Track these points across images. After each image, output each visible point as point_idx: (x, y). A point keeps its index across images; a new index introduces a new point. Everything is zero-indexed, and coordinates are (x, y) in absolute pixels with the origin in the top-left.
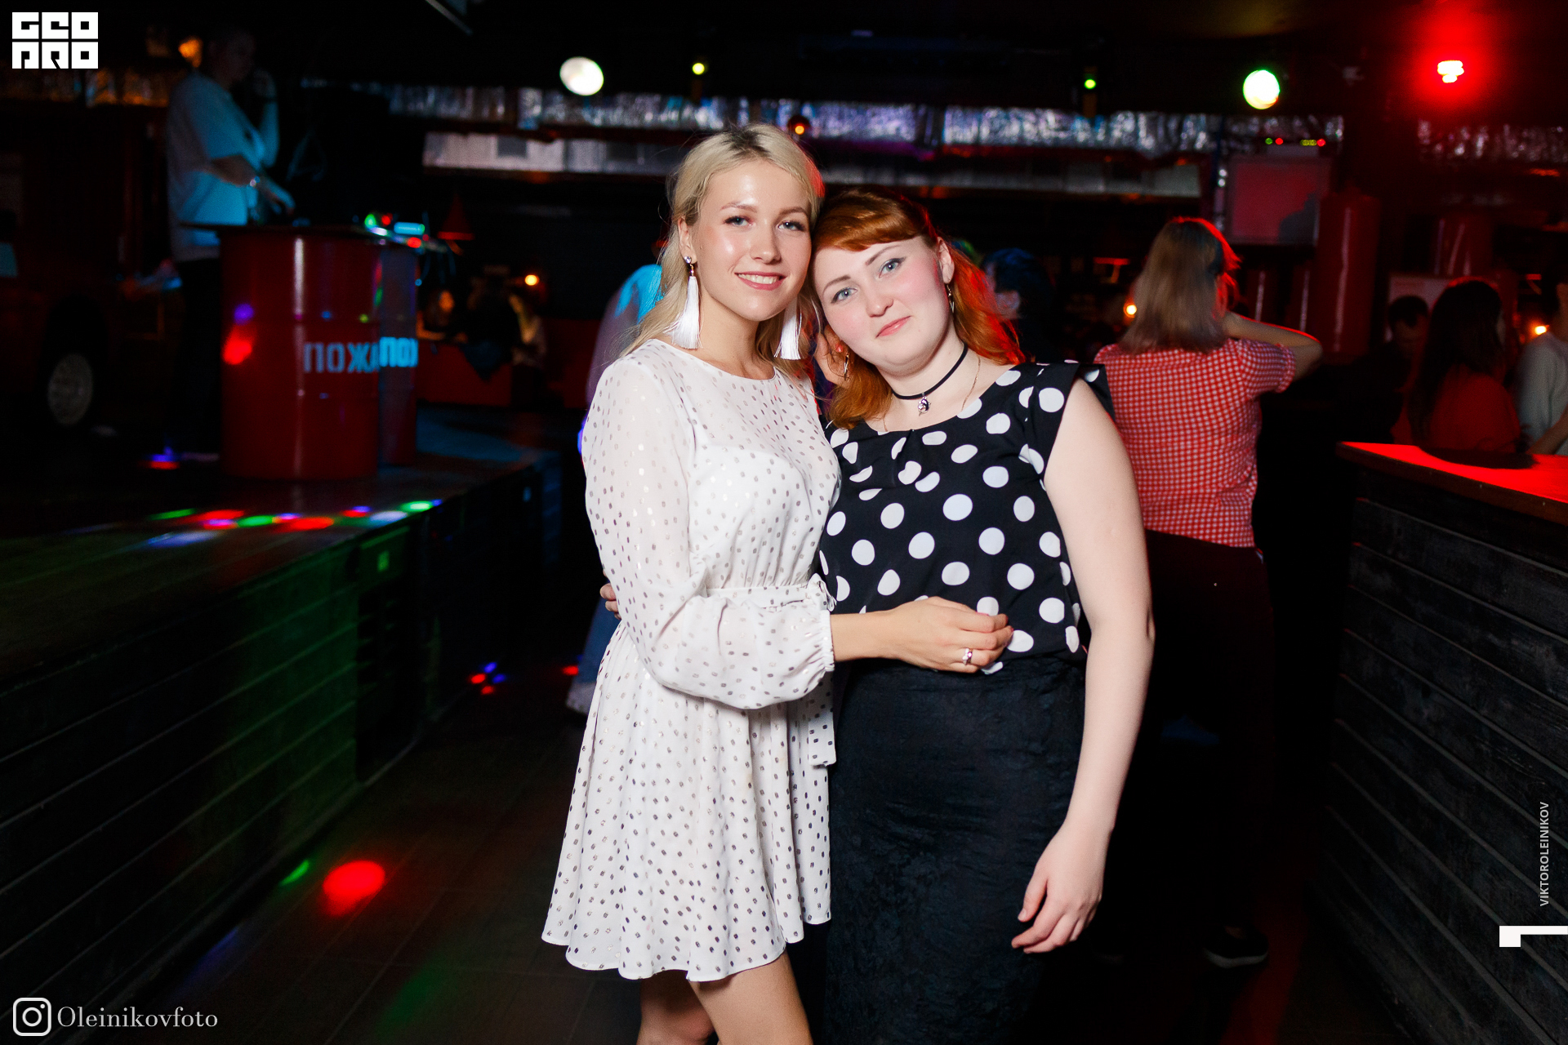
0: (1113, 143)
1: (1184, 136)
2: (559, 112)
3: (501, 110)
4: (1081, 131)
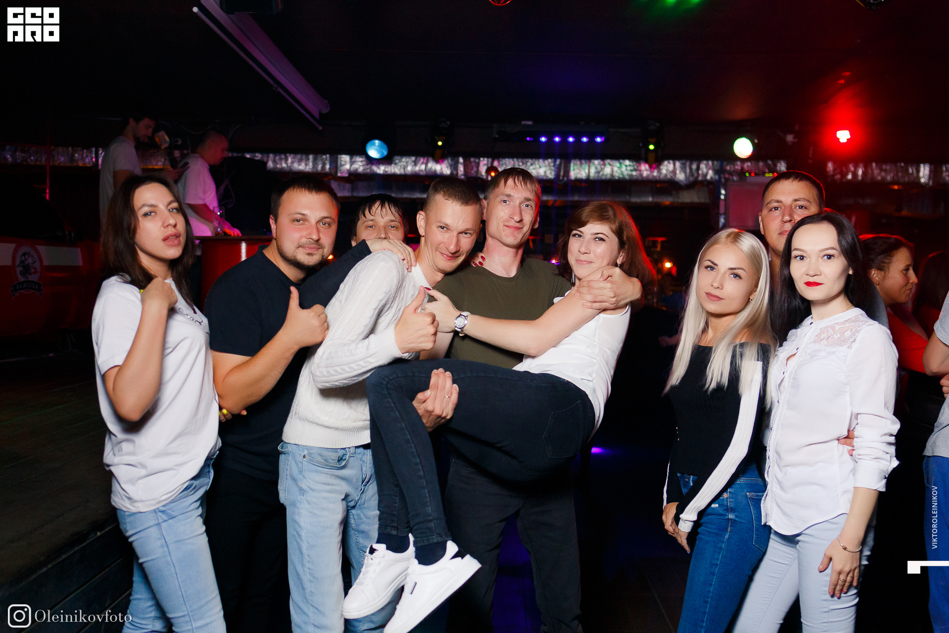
0: (662, 177)
1: (700, 172)
2: (359, 167)
3: (328, 166)
4: (645, 170)
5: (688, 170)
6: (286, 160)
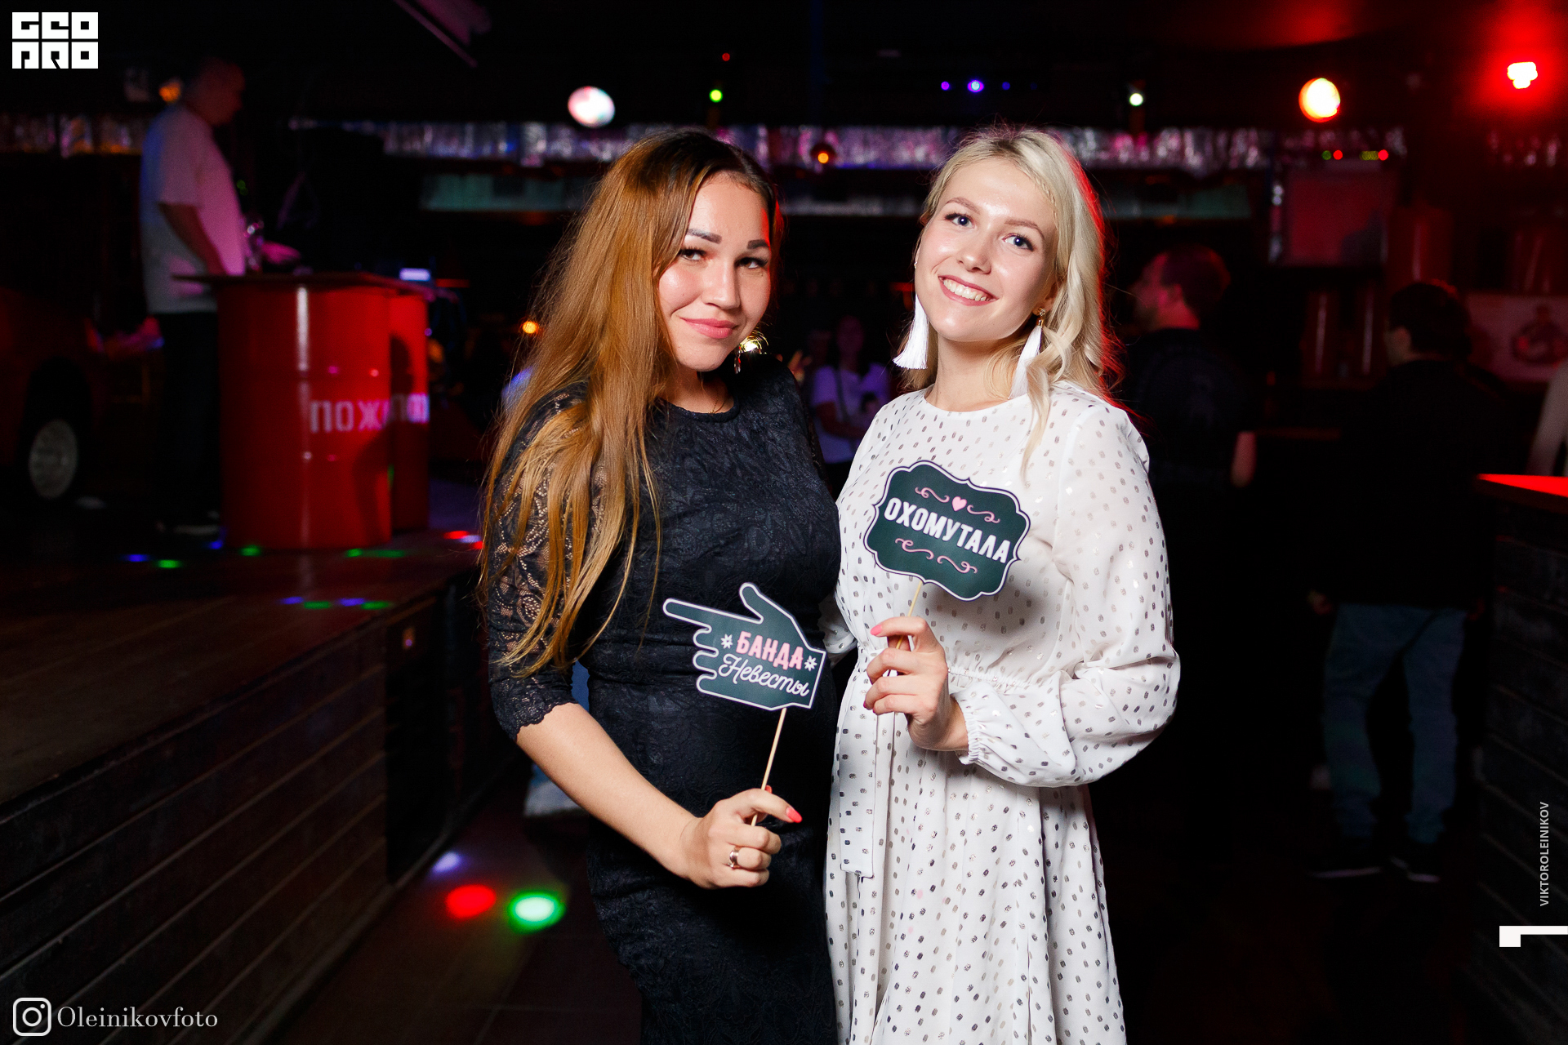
0: (1158, 163)
1: (1234, 153)
2: (565, 147)
3: (503, 147)
4: (1124, 150)
5: (1208, 148)
6: (421, 135)
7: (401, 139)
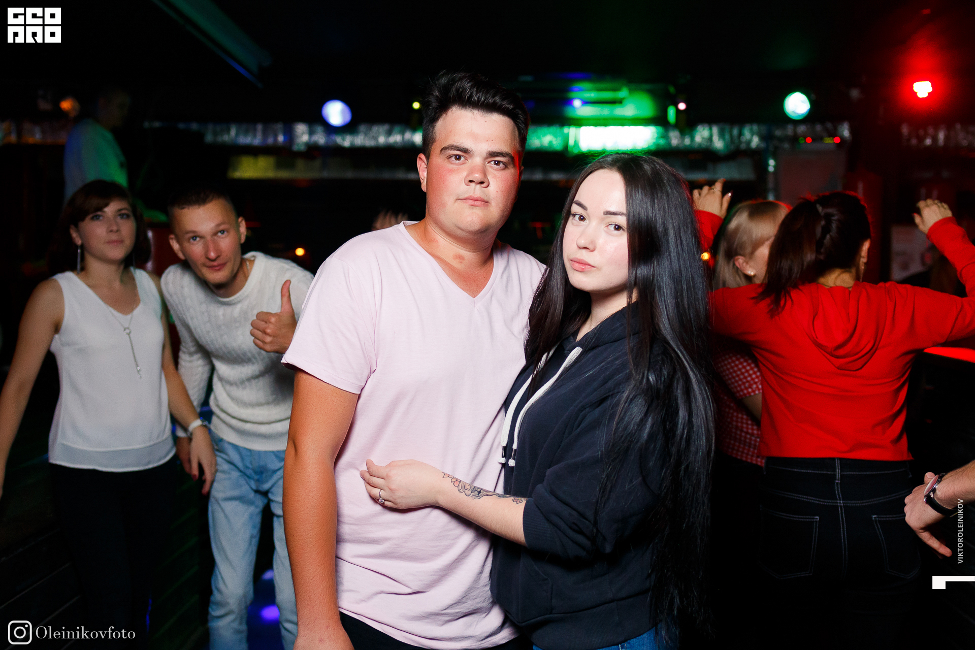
0: (696, 146)
1: (743, 139)
2: (320, 138)
3: (281, 138)
4: (675, 138)
5: (727, 137)
6: (228, 131)
7: (215, 134)
